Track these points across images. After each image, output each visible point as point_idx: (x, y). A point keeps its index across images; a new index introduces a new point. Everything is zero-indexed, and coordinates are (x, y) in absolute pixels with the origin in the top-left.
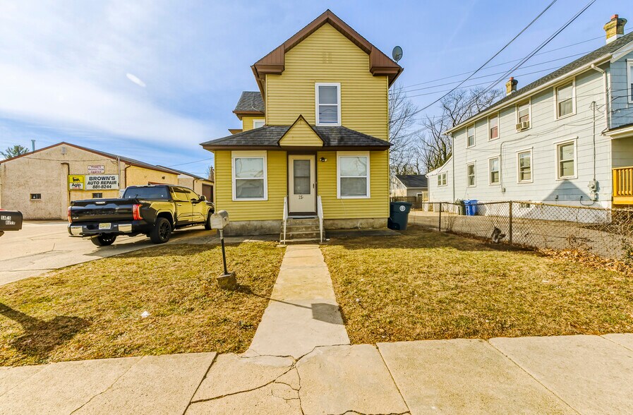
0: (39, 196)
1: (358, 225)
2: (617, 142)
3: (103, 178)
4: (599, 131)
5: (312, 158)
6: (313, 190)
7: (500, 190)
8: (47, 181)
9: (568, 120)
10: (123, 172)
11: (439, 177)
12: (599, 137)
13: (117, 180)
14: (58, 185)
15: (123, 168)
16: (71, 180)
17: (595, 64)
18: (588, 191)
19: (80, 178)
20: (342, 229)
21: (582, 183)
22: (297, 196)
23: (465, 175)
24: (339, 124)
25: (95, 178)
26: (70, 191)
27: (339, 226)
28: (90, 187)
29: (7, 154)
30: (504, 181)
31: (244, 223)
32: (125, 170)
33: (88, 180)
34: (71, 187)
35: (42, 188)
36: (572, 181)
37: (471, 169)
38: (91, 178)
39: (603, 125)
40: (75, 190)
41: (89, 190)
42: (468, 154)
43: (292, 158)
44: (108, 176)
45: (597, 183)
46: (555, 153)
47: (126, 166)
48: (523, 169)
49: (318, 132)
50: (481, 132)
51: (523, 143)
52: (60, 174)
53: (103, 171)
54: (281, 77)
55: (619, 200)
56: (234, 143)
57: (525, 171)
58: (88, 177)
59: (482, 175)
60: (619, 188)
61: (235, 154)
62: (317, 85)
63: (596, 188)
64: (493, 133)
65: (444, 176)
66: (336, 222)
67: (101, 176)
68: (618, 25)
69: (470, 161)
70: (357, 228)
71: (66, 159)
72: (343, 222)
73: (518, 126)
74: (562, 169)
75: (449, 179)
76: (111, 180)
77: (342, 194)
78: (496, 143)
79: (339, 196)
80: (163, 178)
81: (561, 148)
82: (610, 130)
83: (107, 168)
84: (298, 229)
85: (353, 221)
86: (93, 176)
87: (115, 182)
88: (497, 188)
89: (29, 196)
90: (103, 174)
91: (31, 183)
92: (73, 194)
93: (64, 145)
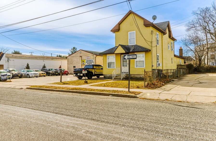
0: (75, 67)
1: (142, 77)
3: (90, 61)
6: (128, 65)
8: (77, 62)
10: (95, 58)
13: (93, 61)
14: (79, 63)
15: (95, 57)
16: (82, 62)
19: (84, 61)
20: (137, 78)
22: (123, 67)
24: (135, 44)
25: (88, 61)
26: (82, 65)
27: (136, 77)
29: (71, 51)
31: (110, 75)
33: (86, 62)
34: (82, 64)
35: (76, 64)
38: (87, 61)
43: (122, 56)
44: (91, 60)
47: (96, 56)
52: (80, 60)
53: (90, 58)
54: (119, 32)
56: (106, 53)
58: (86, 60)
61: (108, 55)
62: (129, 33)
66: (135, 75)
67: (89, 60)
70: (141, 77)
71: (81, 55)
72: (137, 76)
76: (92, 61)
79: (135, 67)
83: (91, 57)
84: (119, 77)
85: (140, 75)
86: (87, 60)
87: (93, 62)
89: (73, 67)
90: (90, 59)
91: (73, 63)
92: (83, 66)
93: (81, 50)
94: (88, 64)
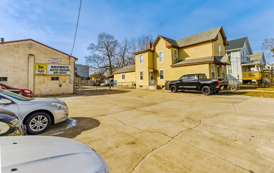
3: (61, 67)
6: (220, 76)
8: (14, 67)
12: (238, 65)
21: (234, 75)
25: (55, 67)
28: (51, 73)
33: (50, 68)
36: (231, 75)
40: (39, 75)
41: (50, 75)
44: (64, 66)
52: (28, 62)
53: (60, 63)
54: (215, 42)
58: (50, 65)
62: (219, 46)
63: (238, 76)
71: (33, 52)
74: (229, 72)
76: (66, 69)
77: (223, 77)
83: (63, 61)
87: (69, 70)
92: (36, 77)
93: (30, 41)
94: (54, 73)
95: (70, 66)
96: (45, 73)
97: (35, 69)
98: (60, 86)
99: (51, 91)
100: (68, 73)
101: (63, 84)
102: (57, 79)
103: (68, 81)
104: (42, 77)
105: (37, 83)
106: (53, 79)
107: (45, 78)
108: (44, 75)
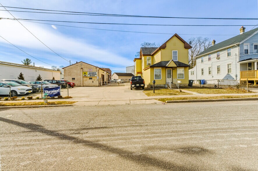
0: (74, 79)
2: (241, 64)
3: (93, 73)
4: (237, 62)
5: (171, 69)
6: (171, 77)
7: (212, 76)
8: (77, 74)
9: (230, 58)
11: (191, 72)
12: (237, 63)
14: (80, 75)
16: (84, 74)
17: (236, 45)
18: (235, 78)
21: (233, 75)
22: (168, 78)
23: (201, 72)
24: (177, 61)
28: (89, 76)
30: (213, 74)
32: (99, 70)
34: (84, 76)
35: (75, 76)
36: (230, 74)
37: (202, 70)
38: (89, 73)
39: (238, 60)
40: (85, 77)
41: (89, 77)
42: (202, 65)
43: (167, 69)
45: (237, 75)
46: (227, 66)
48: (218, 71)
49: (175, 62)
50: (206, 58)
51: (218, 63)
52: (80, 72)
54: (165, 49)
55: (242, 79)
57: (219, 71)
59: (206, 72)
60: (242, 76)
62: (173, 51)
63: (236, 76)
64: (209, 59)
65: (193, 72)
68: (243, 29)
69: (202, 68)
71: (83, 67)
73: (217, 58)
74: (228, 71)
75: (195, 73)
77: (178, 78)
78: (210, 62)
80: (103, 72)
81: (228, 65)
82: (240, 61)
83: (94, 70)
88: (210, 76)
89: (72, 79)
90: (92, 71)
91: (72, 75)
92: (84, 78)
93: (81, 62)
94: (90, 76)
95: (96, 72)
96: (86, 76)
97: (83, 74)
98: (93, 82)
99: (89, 84)
100: (96, 76)
101: (94, 81)
102: (92, 79)
103: (96, 80)
104: (85, 78)
105: (84, 81)
106: (90, 79)
107: (87, 78)
108: (86, 77)
